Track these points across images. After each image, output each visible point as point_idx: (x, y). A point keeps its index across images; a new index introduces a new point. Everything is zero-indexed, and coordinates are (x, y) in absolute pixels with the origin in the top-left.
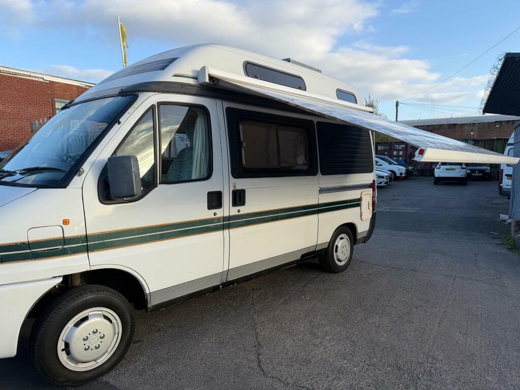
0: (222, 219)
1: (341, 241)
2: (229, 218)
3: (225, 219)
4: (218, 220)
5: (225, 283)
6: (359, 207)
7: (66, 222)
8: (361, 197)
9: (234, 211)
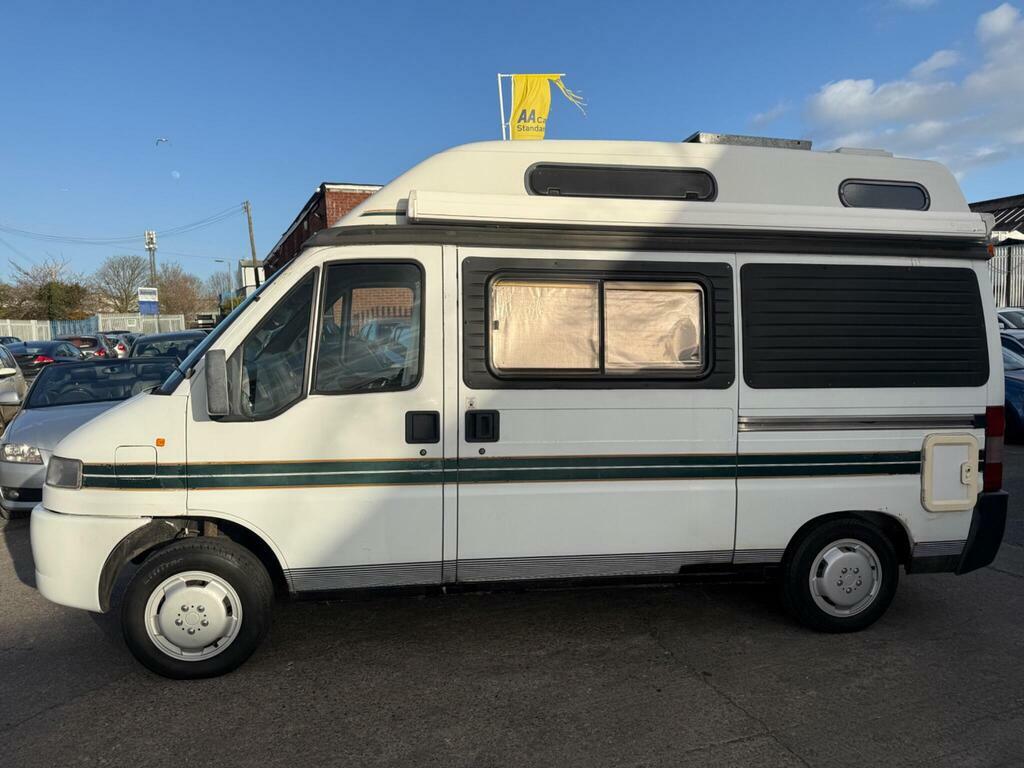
0: (440, 463)
1: (841, 555)
2: (458, 462)
3: (447, 463)
4: (432, 463)
5: (453, 584)
6: (919, 476)
7: (161, 443)
8: (923, 450)
9: (471, 450)
